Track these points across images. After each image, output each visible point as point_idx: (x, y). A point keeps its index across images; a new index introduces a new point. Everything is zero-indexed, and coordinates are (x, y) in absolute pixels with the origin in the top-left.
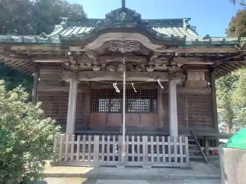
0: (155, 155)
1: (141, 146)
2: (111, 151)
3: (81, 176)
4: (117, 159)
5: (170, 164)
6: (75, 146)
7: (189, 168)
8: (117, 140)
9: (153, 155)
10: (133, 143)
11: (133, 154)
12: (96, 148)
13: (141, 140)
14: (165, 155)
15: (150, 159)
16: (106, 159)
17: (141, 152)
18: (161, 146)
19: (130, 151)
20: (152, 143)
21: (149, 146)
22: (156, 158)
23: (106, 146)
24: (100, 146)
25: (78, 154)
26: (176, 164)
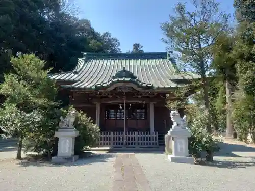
0: (141, 142)
1: (134, 137)
2: (119, 140)
3: (106, 150)
4: (122, 144)
5: (149, 146)
6: (101, 137)
7: (158, 147)
8: (122, 134)
9: (140, 141)
10: (130, 136)
11: (130, 141)
12: (112, 139)
13: (134, 134)
14: (146, 142)
15: (139, 143)
16: (117, 144)
17: (135, 140)
18: (144, 137)
19: (129, 140)
20: (140, 136)
21: (139, 137)
22: (141, 143)
23: (117, 137)
24: (114, 137)
25: (102, 142)
26: (152, 146)
